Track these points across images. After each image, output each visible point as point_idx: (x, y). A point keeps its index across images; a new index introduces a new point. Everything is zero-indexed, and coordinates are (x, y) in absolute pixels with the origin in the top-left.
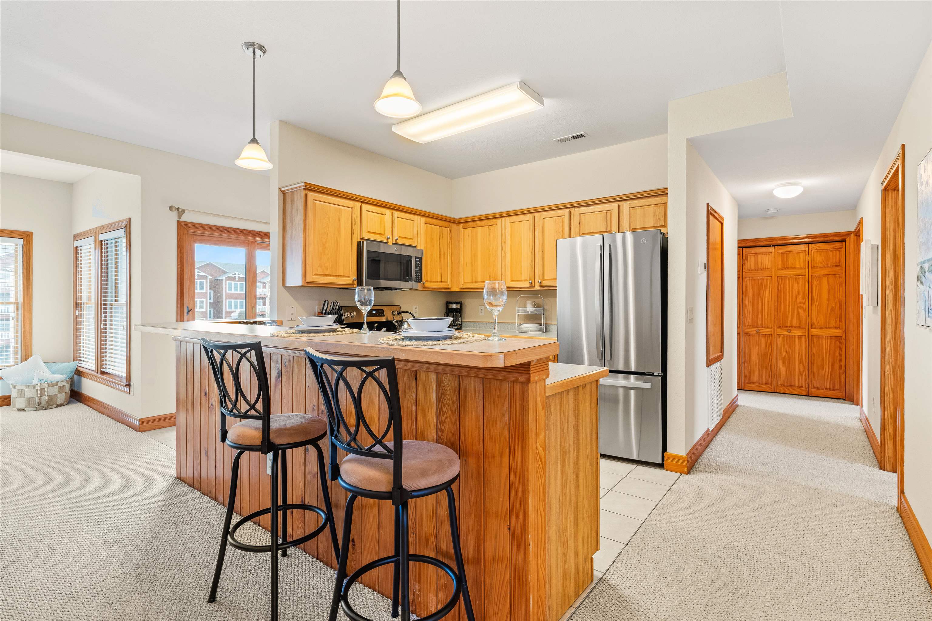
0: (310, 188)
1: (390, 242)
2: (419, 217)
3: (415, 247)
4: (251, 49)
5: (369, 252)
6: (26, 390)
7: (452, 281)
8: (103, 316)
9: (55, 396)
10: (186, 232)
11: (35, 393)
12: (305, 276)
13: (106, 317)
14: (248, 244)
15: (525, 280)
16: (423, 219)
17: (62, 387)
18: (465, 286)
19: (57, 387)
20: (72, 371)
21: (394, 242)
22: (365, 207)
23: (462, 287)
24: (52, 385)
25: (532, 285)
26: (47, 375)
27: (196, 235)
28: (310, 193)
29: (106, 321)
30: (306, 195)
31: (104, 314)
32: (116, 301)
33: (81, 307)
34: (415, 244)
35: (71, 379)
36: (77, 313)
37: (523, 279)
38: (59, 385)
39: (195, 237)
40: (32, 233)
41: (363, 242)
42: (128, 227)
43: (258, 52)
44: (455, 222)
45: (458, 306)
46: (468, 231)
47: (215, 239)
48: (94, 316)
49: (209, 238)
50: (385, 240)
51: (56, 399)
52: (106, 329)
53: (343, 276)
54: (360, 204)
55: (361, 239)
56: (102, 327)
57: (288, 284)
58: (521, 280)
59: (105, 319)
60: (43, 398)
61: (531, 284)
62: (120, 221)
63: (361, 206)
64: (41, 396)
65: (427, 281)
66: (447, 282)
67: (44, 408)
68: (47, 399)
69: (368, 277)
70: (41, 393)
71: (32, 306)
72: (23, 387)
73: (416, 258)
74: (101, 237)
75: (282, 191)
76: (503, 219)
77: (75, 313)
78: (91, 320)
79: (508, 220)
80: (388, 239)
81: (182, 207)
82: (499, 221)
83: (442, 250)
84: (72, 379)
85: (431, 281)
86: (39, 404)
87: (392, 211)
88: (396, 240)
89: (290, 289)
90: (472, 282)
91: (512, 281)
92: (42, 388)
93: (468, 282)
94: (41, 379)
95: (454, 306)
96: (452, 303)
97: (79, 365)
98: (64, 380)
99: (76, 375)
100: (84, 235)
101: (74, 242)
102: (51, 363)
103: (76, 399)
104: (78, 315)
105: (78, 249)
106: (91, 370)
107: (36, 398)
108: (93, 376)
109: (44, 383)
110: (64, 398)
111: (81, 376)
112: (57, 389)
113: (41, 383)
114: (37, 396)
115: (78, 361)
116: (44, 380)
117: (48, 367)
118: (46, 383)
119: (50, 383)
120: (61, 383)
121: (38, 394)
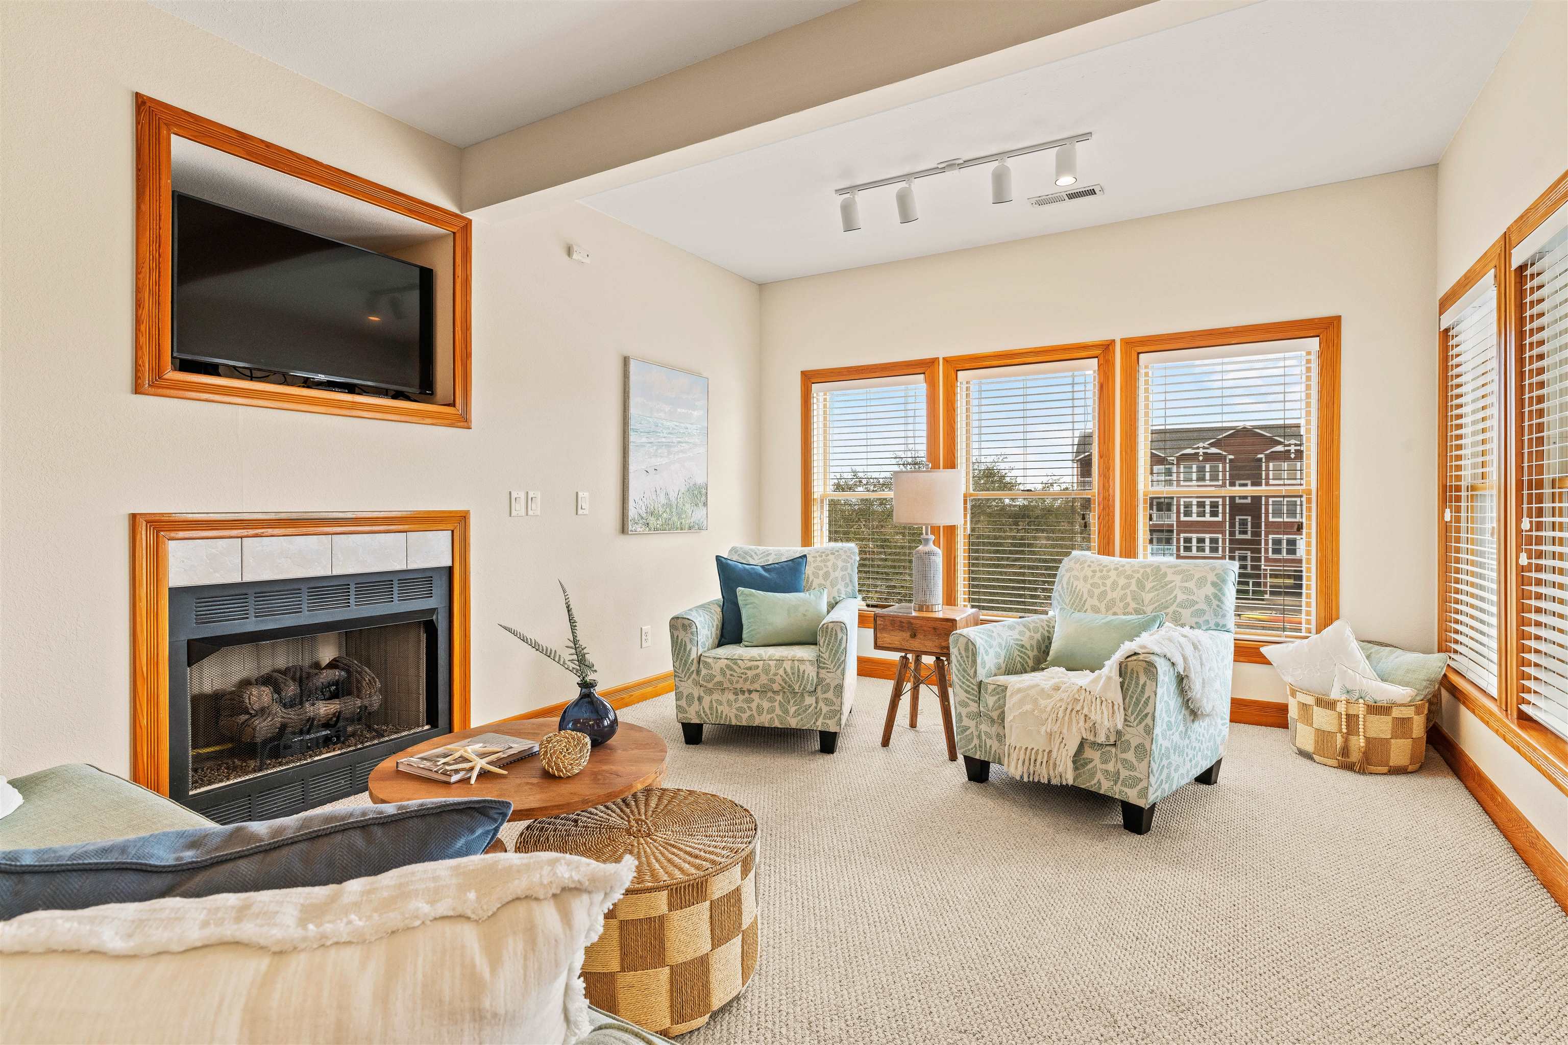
6: (1315, 707)
8: (1526, 524)
9: (1384, 743)
11: (1336, 722)
13: (1539, 526)
17: (1406, 722)
19: (1388, 719)
20: (1431, 681)
24: (1376, 709)
26: (1364, 681)
29: (1539, 540)
31: (1530, 516)
33: (1458, 499)
35: (1429, 701)
36: (1448, 516)
38: (1396, 713)
40: (1340, 320)
48: (1495, 525)
51: (1388, 752)
52: (1539, 569)
56: (1524, 560)
59: (1534, 533)
60: (1353, 739)
64: (1348, 733)
67: (1357, 769)
68: (1362, 744)
70: (1348, 726)
71: (1338, 497)
72: (1310, 700)
77: (1443, 516)
78: (1487, 537)
84: (1434, 702)
86: (1345, 751)
92: (1351, 712)
94: (1349, 687)
97: (1452, 664)
98: (1410, 701)
99: (1445, 694)
100: (1468, 278)
101: (1440, 319)
102: (1377, 647)
103: (1443, 762)
104: (1451, 522)
105: (1450, 334)
106: (1485, 692)
107: (1339, 735)
108: (1491, 713)
109: (1357, 699)
110: (1408, 752)
111: (1459, 700)
112: (1390, 724)
113: (1348, 698)
114: (1341, 732)
115: (1452, 655)
116: (1358, 691)
117: (1368, 657)
118: (1361, 701)
119: (1371, 703)
120: (1403, 708)
121: (1341, 725)
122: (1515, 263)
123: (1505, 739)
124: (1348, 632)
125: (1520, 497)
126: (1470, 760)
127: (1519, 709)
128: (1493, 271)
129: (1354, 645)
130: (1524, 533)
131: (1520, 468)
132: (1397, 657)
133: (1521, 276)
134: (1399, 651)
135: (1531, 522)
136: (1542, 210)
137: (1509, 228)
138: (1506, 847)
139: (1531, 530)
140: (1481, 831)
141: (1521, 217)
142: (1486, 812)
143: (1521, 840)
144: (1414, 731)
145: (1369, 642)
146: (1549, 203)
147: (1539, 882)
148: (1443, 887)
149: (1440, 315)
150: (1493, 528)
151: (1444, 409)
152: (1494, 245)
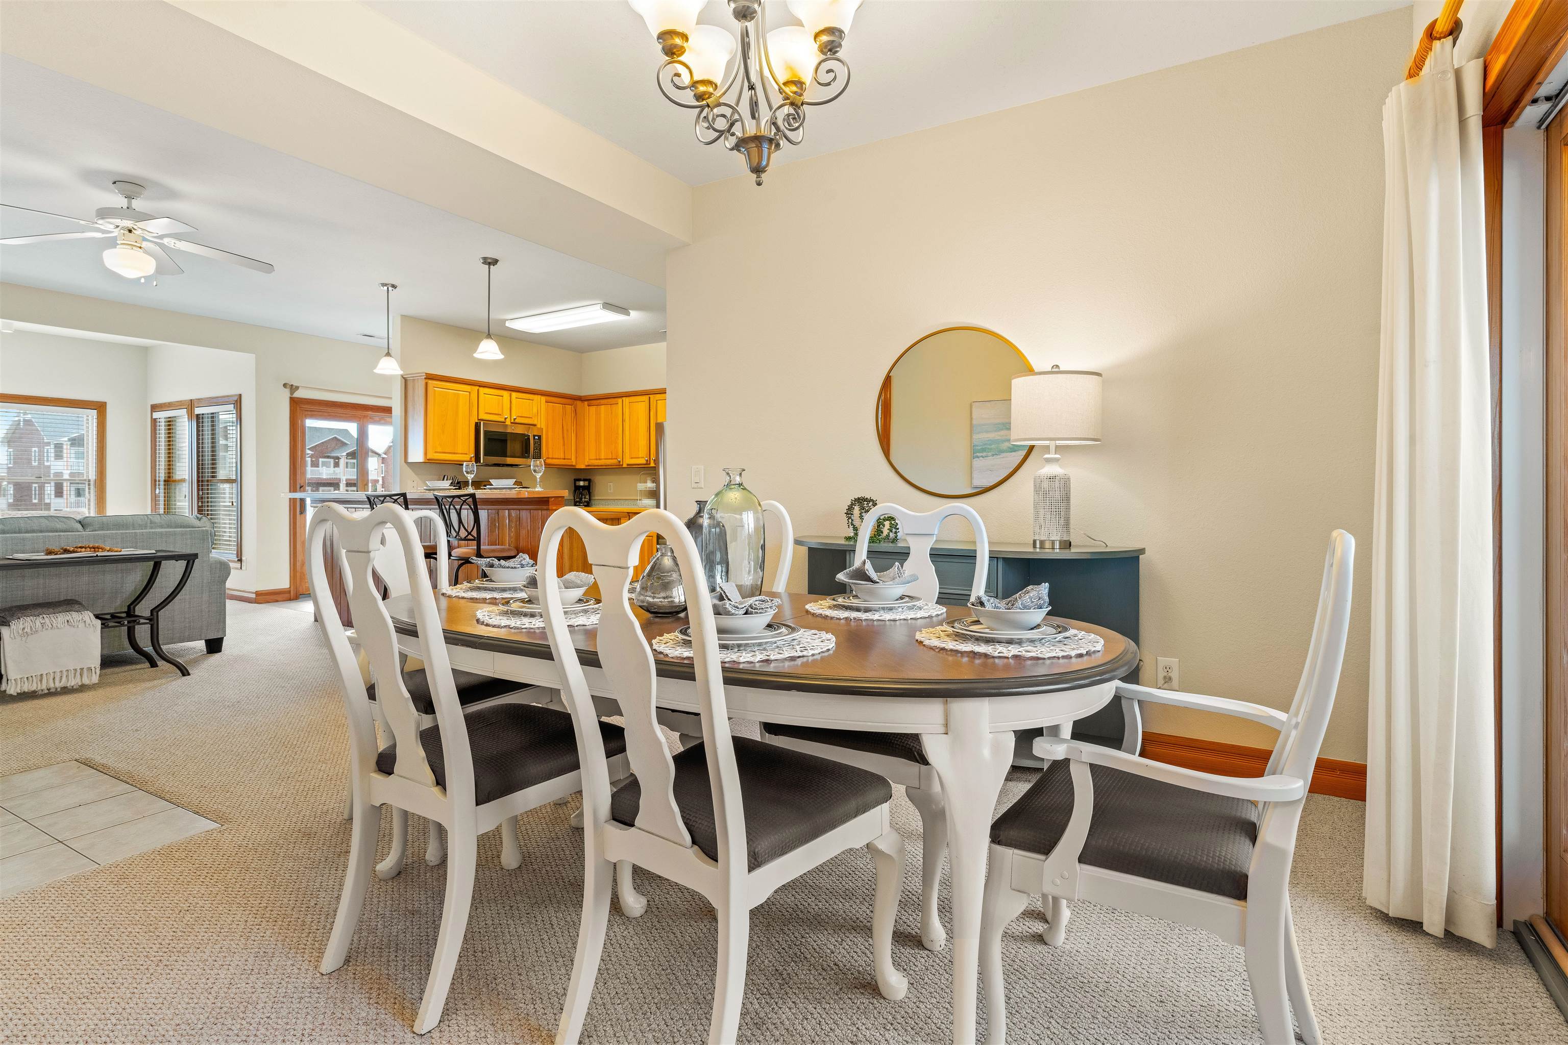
0: (430, 377)
1: (508, 422)
2: (539, 396)
3: (535, 425)
4: (386, 288)
5: (485, 432)
7: (576, 458)
10: (298, 408)
12: (426, 454)
14: (360, 418)
15: (642, 458)
16: (543, 399)
18: (590, 464)
21: (512, 421)
22: (482, 390)
23: (587, 464)
25: (648, 462)
27: (307, 411)
28: (430, 382)
30: (426, 384)
32: (213, 477)
34: (535, 423)
37: (640, 456)
39: (306, 413)
40: (106, 403)
41: (480, 423)
42: (238, 402)
43: (390, 289)
44: (581, 399)
45: (586, 483)
46: (593, 409)
47: (326, 414)
49: (320, 413)
50: (503, 420)
53: (462, 454)
54: (478, 388)
55: (478, 420)
57: (410, 460)
58: (639, 458)
61: (647, 460)
62: (228, 396)
63: (478, 390)
65: (548, 458)
66: (571, 459)
69: (485, 455)
71: (106, 483)
73: (534, 436)
74: (198, 411)
75: (404, 378)
76: (624, 398)
79: (627, 400)
80: (506, 419)
81: (295, 384)
82: (620, 400)
83: (565, 428)
85: (552, 458)
87: (509, 392)
88: (515, 419)
89: (413, 466)
90: (597, 459)
91: (632, 458)
93: (593, 459)
95: (582, 483)
96: (580, 480)
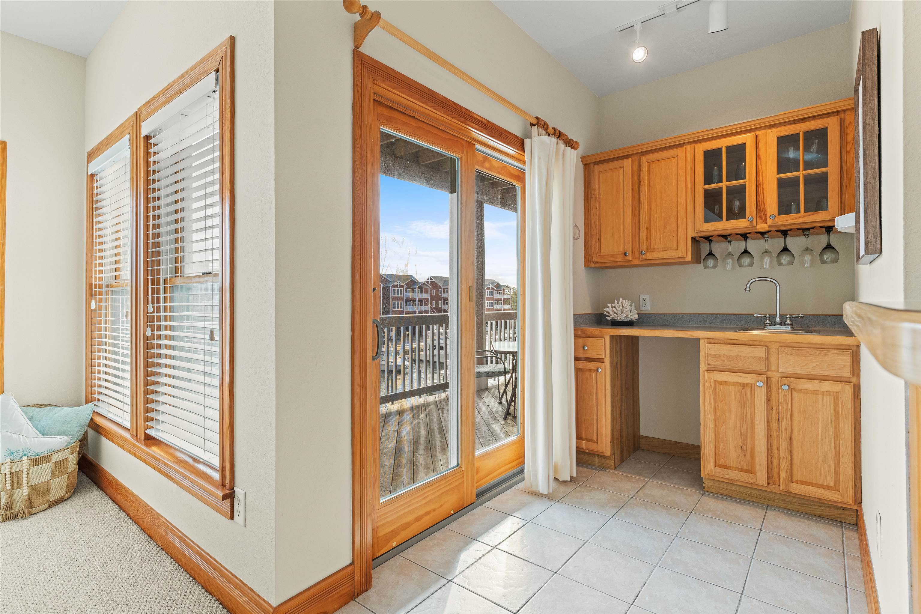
8: (150, 308)
9: (45, 485)
13: (158, 309)
17: (62, 463)
19: (49, 465)
20: (82, 426)
24: (37, 460)
26: (28, 440)
29: (158, 319)
31: (153, 303)
33: (101, 293)
35: (80, 441)
36: (93, 305)
38: (55, 458)
48: (130, 310)
51: (48, 490)
52: (159, 337)
56: (149, 333)
59: (155, 314)
60: (17, 492)
64: (12, 489)
67: (19, 517)
68: (25, 493)
70: (12, 483)
77: (90, 307)
81: (372, 9)
84: (83, 441)
86: (9, 506)
92: (14, 470)
94: (13, 449)
97: (97, 410)
98: (67, 445)
99: (91, 432)
100: (109, 140)
101: (88, 166)
102: (38, 409)
103: (89, 481)
104: (95, 309)
105: (95, 178)
106: (121, 425)
107: (3, 494)
108: (125, 440)
109: (21, 458)
110: (65, 485)
111: (102, 434)
112: (50, 468)
113: (12, 458)
114: (5, 490)
115: (96, 403)
116: (21, 451)
117: (31, 419)
118: (25, 458)
119: (34, 456)
120: (60, 453)
121: (6, 484)
122: (144, 132)
123: (135, 455)
124: (14, 404)
125: (146, 290)
126: (110, 475)
127: (145, 433)
128: (128, 135)
129: (18, 412)
130: (149, 314)
131: (146, 271)
132: (55, 414)
133: (147, 143)
134: (57, 409)
135: (153, 307)
136: (162, 99)
137: (139, 108)
138: (137, 531)
139: (153, 312)
140: (120, 526)
141: (148, 102)
142: (122, 509)
143: (146, 521)
144: (69, 467)
145: (32, 406)
146: (167, 96)
147: (160, 548)
148: (100, 593)
149: (88, 163)
150: (127, 312)
151: (91, 230)
152: (128, 119)
